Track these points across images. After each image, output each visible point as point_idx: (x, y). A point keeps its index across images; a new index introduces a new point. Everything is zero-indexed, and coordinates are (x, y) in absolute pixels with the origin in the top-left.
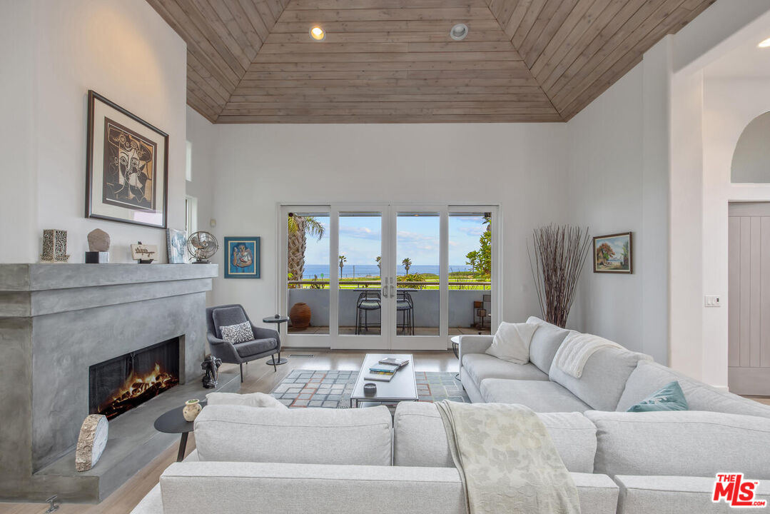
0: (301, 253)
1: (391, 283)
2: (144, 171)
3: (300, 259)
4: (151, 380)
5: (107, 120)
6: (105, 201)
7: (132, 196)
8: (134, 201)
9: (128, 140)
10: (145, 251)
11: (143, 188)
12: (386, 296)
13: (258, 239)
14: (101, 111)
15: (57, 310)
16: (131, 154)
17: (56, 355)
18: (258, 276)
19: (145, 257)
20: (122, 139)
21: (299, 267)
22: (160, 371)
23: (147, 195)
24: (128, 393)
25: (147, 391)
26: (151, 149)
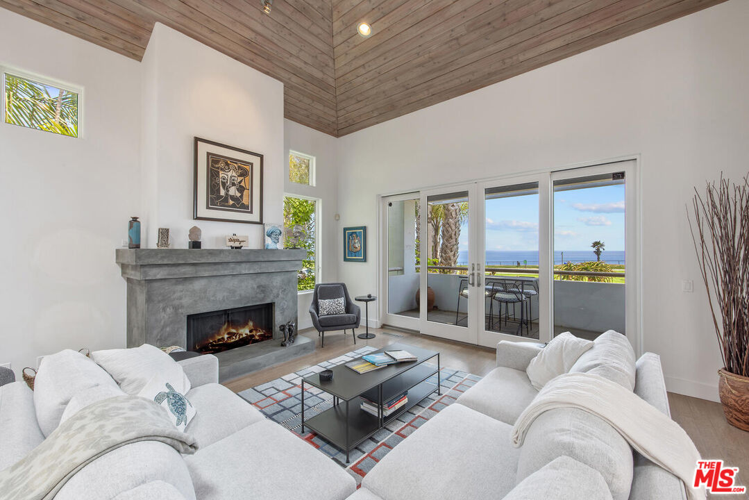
0: (454, 240)
1: (478, 270)
2: (243, 184)
3: (454, 246)
4: (245, 332)
5: (208, 154)
6: (208, 208)
7: (231, 202)
8: (233, 206)
9: (227, 164)
10: (238, 240)
11: (241, 196)
12: (473, 284)
13: (364, 228)
14: (204, 149)
15: (159, 277)
16: (230, 174)
17: (161, 305)
18: (365, 260)
19: (237, 244)
20: (222, 165)
21: (453, 253)
22: (253, 326)
23: (245, 201)
24: (223, 338)
25: (240, 340)
26: (248, 168)
